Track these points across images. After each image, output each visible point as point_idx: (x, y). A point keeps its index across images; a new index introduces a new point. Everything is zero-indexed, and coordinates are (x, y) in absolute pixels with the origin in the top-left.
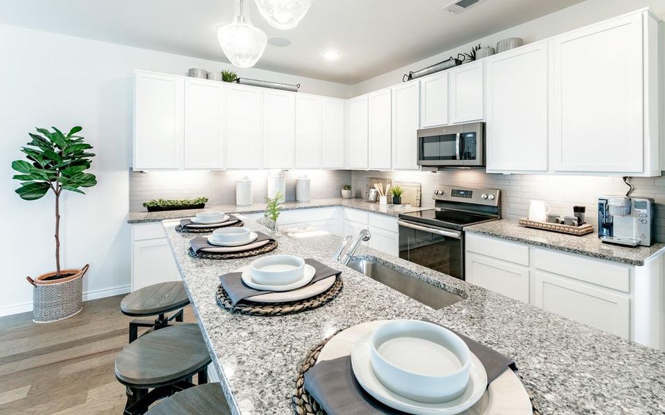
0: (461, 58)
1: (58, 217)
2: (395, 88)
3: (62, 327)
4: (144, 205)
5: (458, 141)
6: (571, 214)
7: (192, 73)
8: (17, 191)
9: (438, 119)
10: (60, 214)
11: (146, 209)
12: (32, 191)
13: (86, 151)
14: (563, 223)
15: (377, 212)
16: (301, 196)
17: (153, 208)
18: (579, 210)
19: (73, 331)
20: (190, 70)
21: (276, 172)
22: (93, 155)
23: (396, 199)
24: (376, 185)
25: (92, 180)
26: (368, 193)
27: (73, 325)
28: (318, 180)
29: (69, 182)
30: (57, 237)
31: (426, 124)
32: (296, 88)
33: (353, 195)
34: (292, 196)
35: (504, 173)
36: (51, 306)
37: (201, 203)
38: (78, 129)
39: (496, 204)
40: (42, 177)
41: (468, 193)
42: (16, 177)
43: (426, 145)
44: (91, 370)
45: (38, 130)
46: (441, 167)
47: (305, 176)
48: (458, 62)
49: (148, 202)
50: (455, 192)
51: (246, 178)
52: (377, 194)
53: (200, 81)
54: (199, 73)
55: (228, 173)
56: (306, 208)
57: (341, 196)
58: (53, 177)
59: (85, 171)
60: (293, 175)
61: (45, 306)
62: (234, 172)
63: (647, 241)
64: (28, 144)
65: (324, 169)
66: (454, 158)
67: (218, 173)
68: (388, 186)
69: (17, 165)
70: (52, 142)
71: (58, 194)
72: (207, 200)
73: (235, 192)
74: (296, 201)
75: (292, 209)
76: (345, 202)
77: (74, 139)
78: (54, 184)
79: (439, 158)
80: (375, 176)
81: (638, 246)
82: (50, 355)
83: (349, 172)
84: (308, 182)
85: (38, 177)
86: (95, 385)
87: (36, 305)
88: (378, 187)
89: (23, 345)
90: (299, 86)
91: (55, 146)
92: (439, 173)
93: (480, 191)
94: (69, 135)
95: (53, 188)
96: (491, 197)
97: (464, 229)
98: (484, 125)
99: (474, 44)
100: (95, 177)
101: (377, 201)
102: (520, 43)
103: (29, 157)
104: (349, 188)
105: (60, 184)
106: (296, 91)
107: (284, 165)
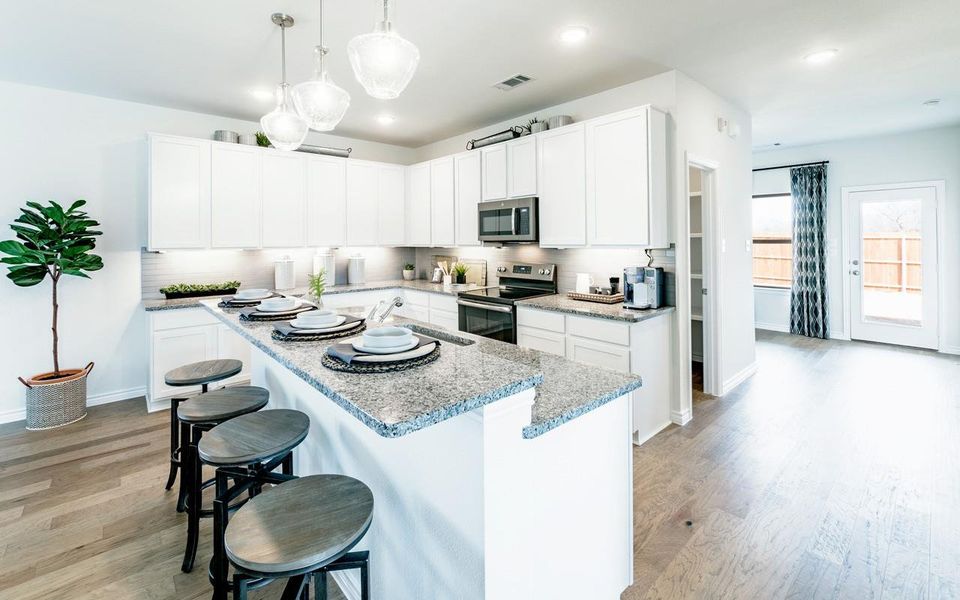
0: (519, 130)
1: (56, 306)
2: (458, 156)
3: (66, 432)
4: (162, 291)
5: (513, 216)
6: (608, 285)
7: (218, 136)
8: (9, 276)
9: (498, 192)
10: (58, 302)
11: (164, 296)
12: (25, 276)
13: (88, 229)
14: (600, 293)
15: (442, 293)
16: (354, 278)
17: (173, 295)
18: (614, 281)
19: (82, 434)
20: (216, 132)
21: (323, 251)
22: (100, 233)
23: (460, 278)
24: (440, 264)
25: (97, 263)
26: (432, 273)
27: (79, 430)
28: (375, 259)
29: (70, 265)
30: (54, 330)
31: (486, 198)
32: (346, 153)
33: (417, 276)
34: (344, 278)
35: (559, 248)
36: (49, 410)
37: (231, 287)
38: (81, 203)
39: (551, 279)
40: (36, 259)
41: (528, 269)
42: (5, 260)
43: (486, 219)
44: (118, 463)
45: (29, 204)
46: (505, 243)
47: (359, 255)
48: (517, 135)
49: (166, 287)
50: (517, 269)
51: (288, 257)
52: (442, 275)
53: (229, 146)
54: (229, 135)
55: (265, 252)
56: (358, 291)
57: (403, 278)
58: (50, 259)
59: (89, 252)
60: (346, 254)
61: (43, 410)
62: (274, 251)
63: (655, 304)
64: (16, 221)
65: (381, 246)
66: (510, 233)
67: (251, 252)
68: (453, 264)
69: (6, 246)
70: (47, 217)
71: (55, 280)
72: (239, 284)
73: (274, 274)
74: (348, 284)
75: (342, 292)
76: (407, 284)
77: (75, 214)
78: (51, 267)
79: (499, 233)
80: (440, 253)
81: (648, 308)
82: (64, 455)
83: (412, 250)
84: (362, 263)
85: (30, 260)
86: (126, 474)
87: (30, 410)
88: (442, 265)
89: (24, 450)
90: (350, 150)
91: (51, 223)
92: (504, 249)
93: (539, 266)
94: (70, 211)
95: (49, 272)
96: (547, 271)
97: (515, 303)
98: (537, 200)
99: (531, 116)
100: (100, 259)
101: (441, 281)
102: (569, 121)
103: (19, 236)
104: (411, 267)
105: (58, 267)
106: (347, 157)
107: (334, 243)
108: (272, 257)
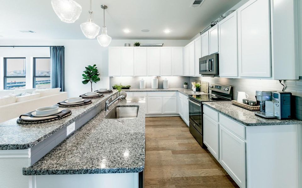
5: (208, 63)
6: (255, 100)
7: (125, 45)
12: (85, 82)
13: (97, 71)
14: (248, 104)
16: (164, 86)
21: (154, 77)
22: (99, 72)
25: (99, 79)
34: (161, 86)
37: (129, 87)
38: (95, 65)
41: (220, 87)
42: (83, 78)
43: (201, 65)
47: (166, 79)
48: (213, 26)
49: (113, 86)
50: (216, 87)
51: (143, 79)
53: (128, 47)
54: (127, 45)
56: (166, 91)
57: (183, 87)
59: (97, 77)
64: (85, 70)
65: (176, 76)
67: (135, 77)
69: (83, 75)
71: (92, 83)
73: (140, 84)
74: (163, 88)
83: (189, 78)
84: (167, 81)
90: (163, 44)
93: (225, 86)
94: (93, 67)
95: (90, 81)
96: (227, 89)
97: (202, 103)
98: (218, 55)
103: (86, 73)
104: (187, 84)
105: (92, 80)
106: (162, 46)
107: (158, 75)
108: (140, 79)
